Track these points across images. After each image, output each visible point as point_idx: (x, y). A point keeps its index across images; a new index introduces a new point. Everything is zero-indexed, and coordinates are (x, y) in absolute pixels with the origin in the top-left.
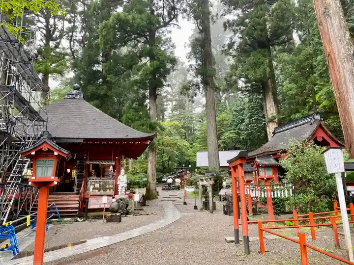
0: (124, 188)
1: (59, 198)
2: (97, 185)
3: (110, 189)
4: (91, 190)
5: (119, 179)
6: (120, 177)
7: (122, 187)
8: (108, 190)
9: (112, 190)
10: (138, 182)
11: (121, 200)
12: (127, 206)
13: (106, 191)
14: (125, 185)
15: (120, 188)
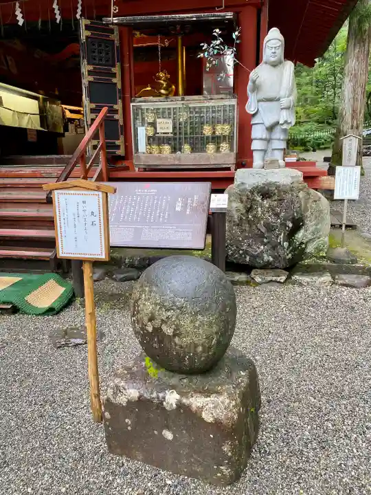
0: (278, 134)
1: (21, 177)
2: (165, 127)
3: (216, 140)
4: (142, 146)
5: (256, 88)
6: (260, 74)
7: (271, 129)
8: (211, 147)
9: (224, 146)
10: (302, 139)
11: (265, 193)
12: (298, 224)
13: (203, 150)
14: (285, 116)
15: (258, 132)
